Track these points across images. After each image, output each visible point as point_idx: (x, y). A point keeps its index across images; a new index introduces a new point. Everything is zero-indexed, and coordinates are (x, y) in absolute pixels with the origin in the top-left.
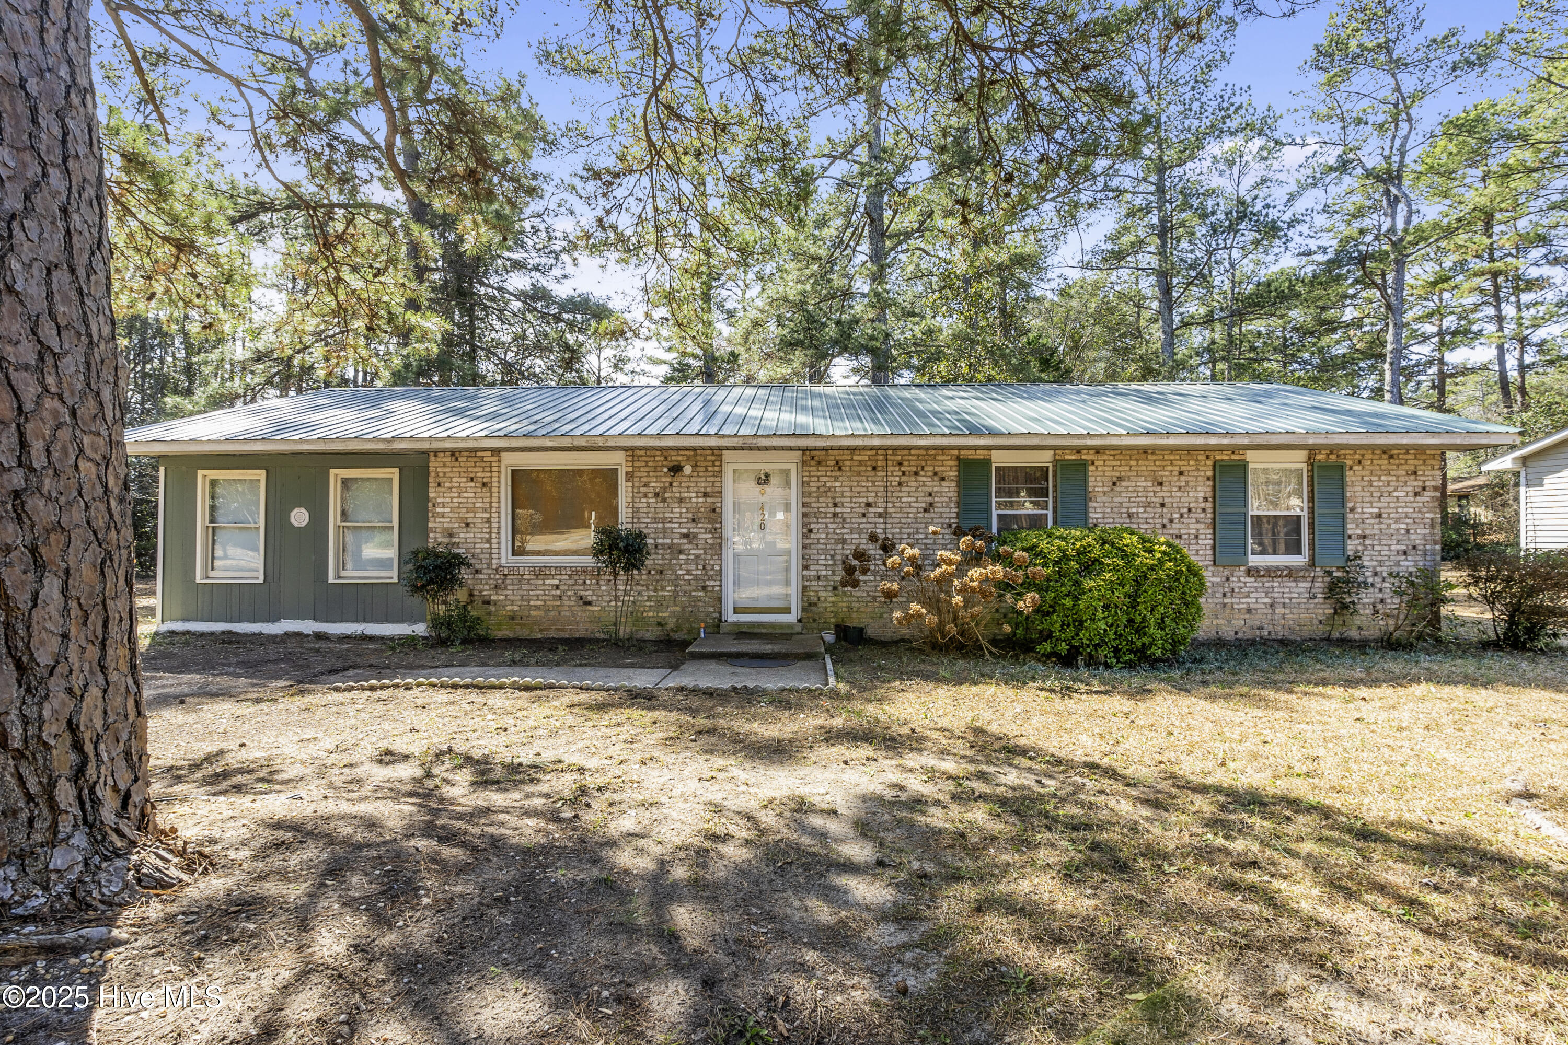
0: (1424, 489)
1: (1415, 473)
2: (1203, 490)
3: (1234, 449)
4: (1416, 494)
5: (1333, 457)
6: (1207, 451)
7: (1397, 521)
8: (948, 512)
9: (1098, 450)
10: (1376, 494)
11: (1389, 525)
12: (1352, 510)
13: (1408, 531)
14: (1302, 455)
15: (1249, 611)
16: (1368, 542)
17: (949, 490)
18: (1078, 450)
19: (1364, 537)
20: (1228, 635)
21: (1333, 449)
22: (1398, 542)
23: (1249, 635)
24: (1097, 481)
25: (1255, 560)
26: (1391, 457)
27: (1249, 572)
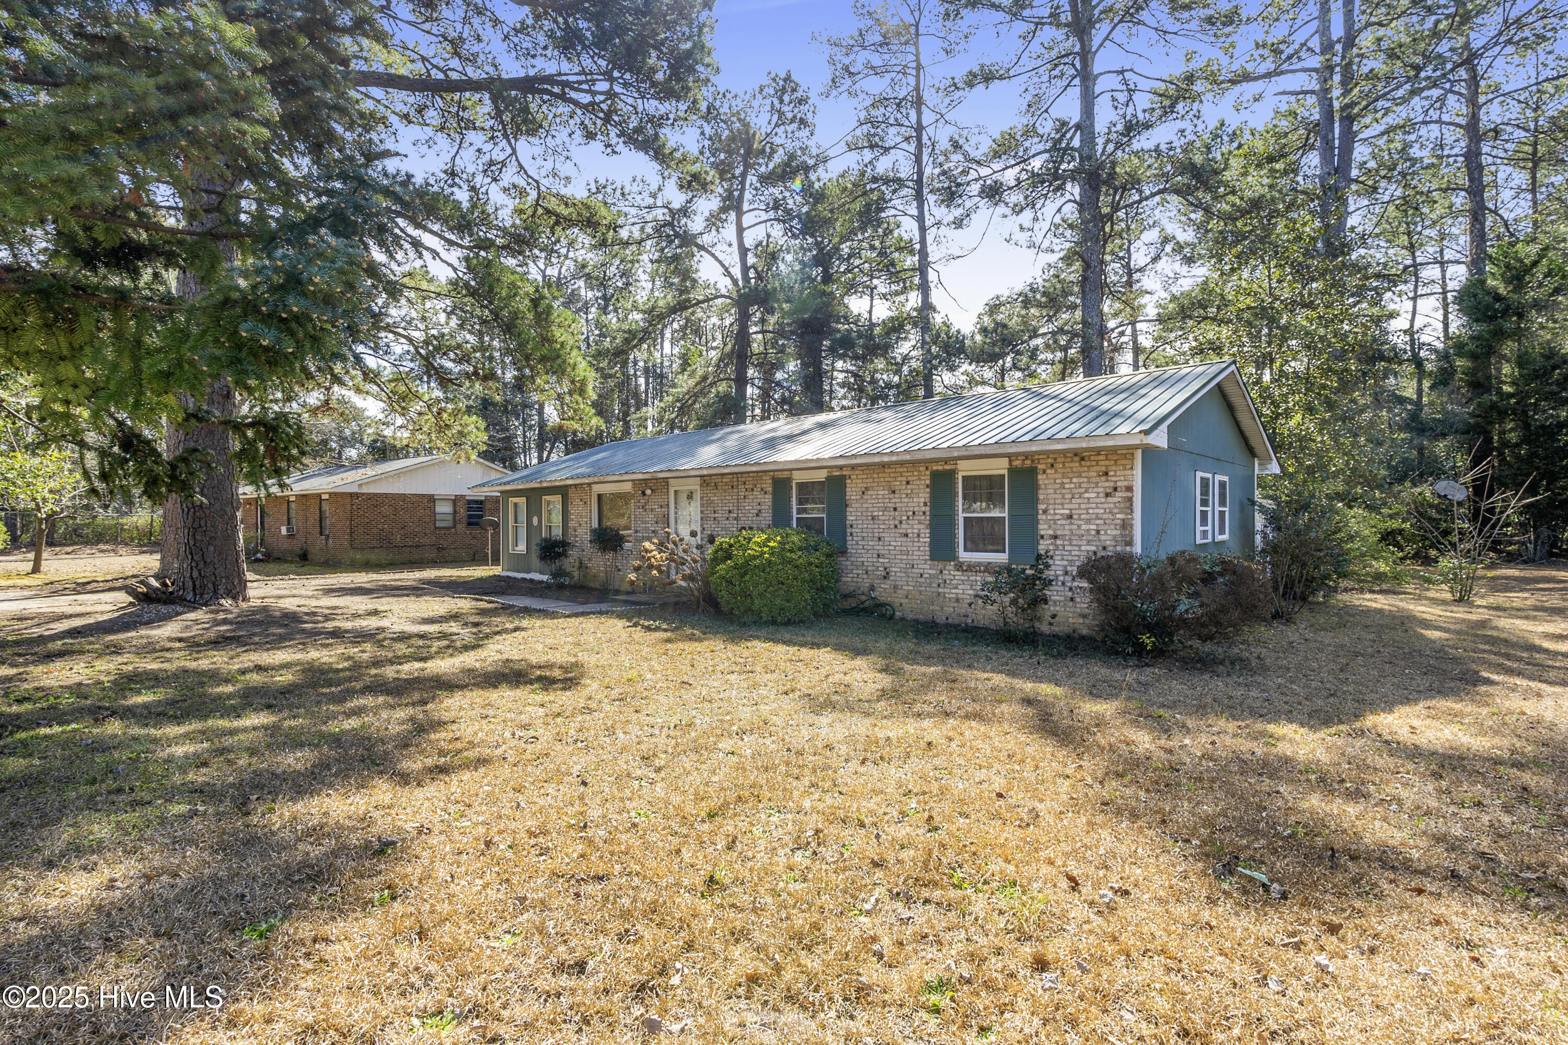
0: (1115, 489)
1: (1106, 474)
2: (924, 496)
3: (946, 461)
4: (1107, 495)
5: (1028, 462)
6: (928, 462)
7: (1088, 521)
8: (767, 516)
9: (853, 467)
10: (1068, 496)
11: (1079, 526)
12: (1045, 511)
13: (1098, 532)
14: (1005, 462)
15: (957, 600)
16: (1059, 542)
17: (768, 500)
18: (841, 468)
19: (1056, 537)
20: (941, 619)
21: (1027, 456)
22: (1089, 543)
23: (956, 621)
24: (852, 493)
25: (964, 556)
26: (1083, 459)
27: (959, 567)
